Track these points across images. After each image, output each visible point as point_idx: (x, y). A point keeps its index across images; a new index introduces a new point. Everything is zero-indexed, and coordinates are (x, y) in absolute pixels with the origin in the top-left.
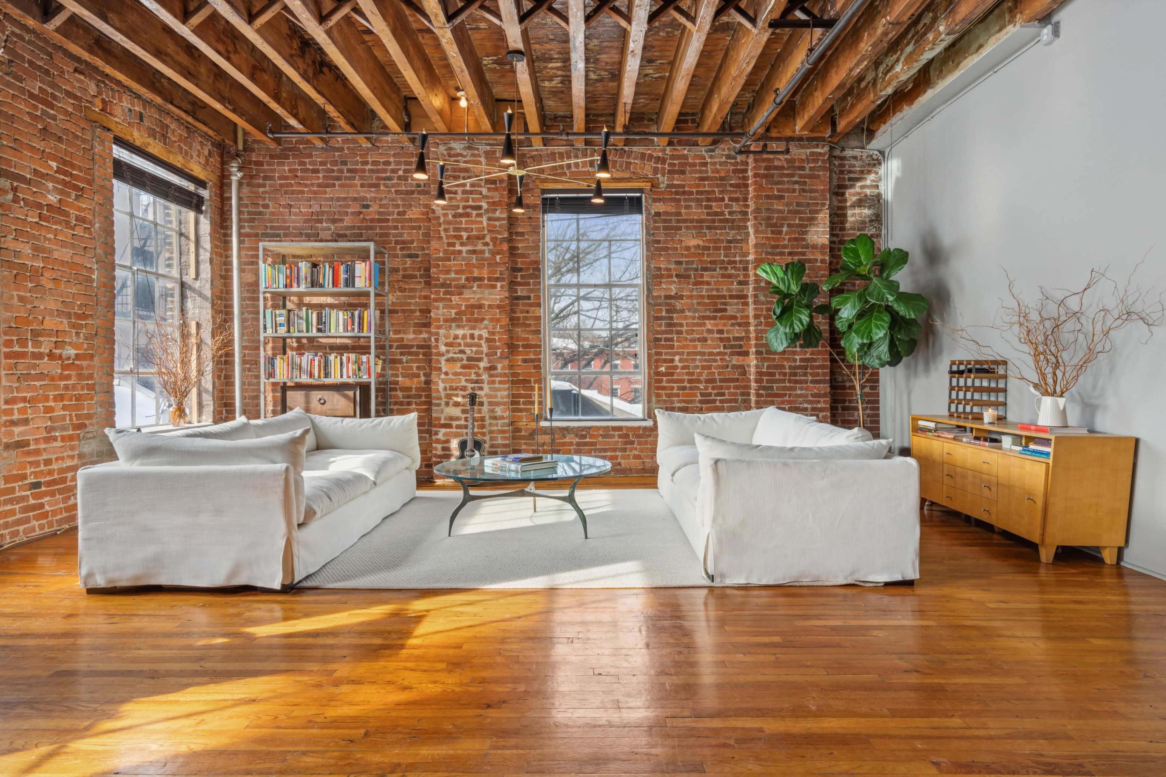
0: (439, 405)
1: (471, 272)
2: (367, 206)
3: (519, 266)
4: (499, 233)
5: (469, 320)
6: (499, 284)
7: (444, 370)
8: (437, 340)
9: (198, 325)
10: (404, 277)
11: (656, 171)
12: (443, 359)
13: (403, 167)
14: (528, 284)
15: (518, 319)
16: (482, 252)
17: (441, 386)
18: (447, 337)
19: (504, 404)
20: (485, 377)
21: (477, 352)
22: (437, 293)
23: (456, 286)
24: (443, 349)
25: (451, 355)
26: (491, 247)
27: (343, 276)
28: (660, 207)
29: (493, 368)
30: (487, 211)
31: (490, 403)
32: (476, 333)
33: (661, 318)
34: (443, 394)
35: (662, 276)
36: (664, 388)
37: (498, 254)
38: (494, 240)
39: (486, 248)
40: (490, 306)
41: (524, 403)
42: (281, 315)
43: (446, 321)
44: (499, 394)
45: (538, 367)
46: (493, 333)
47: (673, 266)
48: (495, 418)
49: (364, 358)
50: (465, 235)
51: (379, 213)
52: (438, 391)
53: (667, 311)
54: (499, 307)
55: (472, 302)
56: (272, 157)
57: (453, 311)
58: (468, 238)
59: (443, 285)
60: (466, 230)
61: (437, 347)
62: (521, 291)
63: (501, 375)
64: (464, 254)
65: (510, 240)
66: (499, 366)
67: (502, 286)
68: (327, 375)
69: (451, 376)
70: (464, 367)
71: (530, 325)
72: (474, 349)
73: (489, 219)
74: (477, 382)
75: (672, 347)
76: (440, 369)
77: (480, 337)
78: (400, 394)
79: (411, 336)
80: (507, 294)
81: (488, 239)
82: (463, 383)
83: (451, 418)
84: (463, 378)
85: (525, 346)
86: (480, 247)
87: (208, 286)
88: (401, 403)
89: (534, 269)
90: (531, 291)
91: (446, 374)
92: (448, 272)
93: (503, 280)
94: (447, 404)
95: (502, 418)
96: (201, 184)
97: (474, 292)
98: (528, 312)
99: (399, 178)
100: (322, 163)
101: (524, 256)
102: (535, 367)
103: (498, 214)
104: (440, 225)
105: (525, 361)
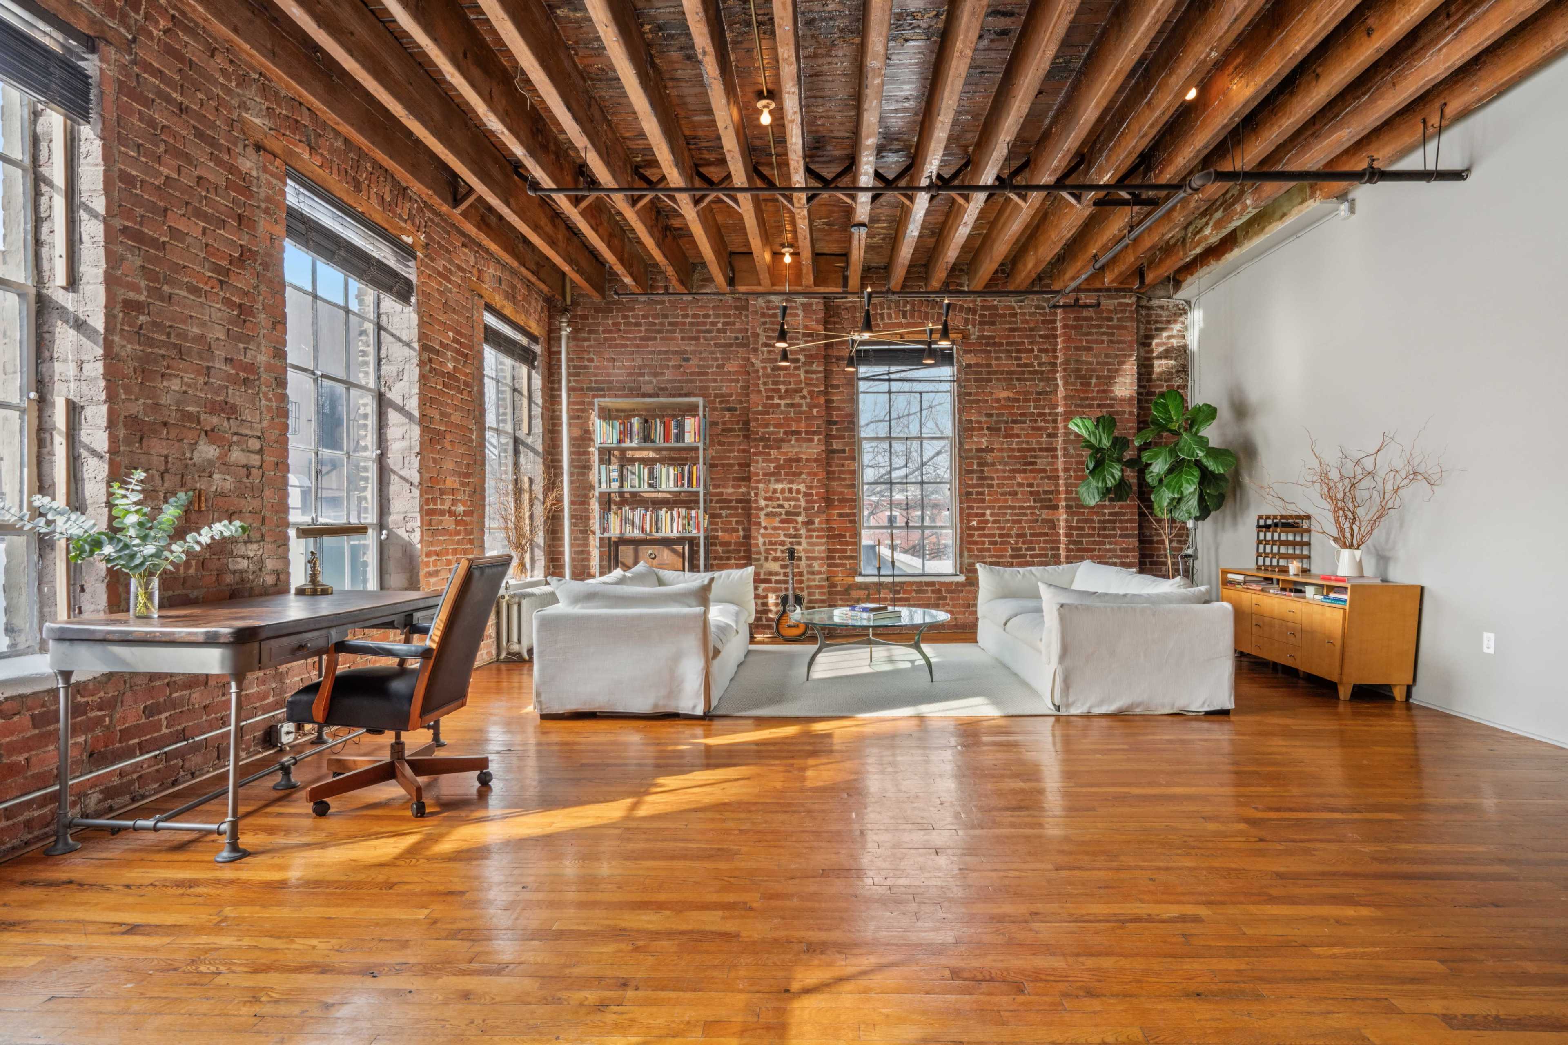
0: (758, 560)
1: (790, 426)
2: (687, 360)
3: (835, 419)
4: (816, 386)
5: (786, 474)
6: (816, 438)
7: (763, 524)
8: (756, 495)
9: (531, 481)
10: (723, 430)
11: (967, 321)
12: (762, 514)
13: (722, 320)
14: (843, 437)
15: (834, 472)
16: (800, 405)
17: (761, 540)
18: (766, 491)
19: (822, 559)
20: (803, 532)
21: (795, 507)
22: (757, 447)
23: (775, 440)
24: (762, 503)
25: (770, 509)
26: (808, 400)
27: (673, 431)
28: (971, 359)
29: (810, 522)
30: (804, 364)
31: (808, 558)
32: (795, 487)
33: (972, 472)
34: (762, 549)
35: (972, 429)
36: (976, 543)
37: (815, 407)
38: (811, 393)
39: (803, 401)
40: (807, 460)
41: (840, 558)
42: (614, 471)
43: (765, 475)
44: (817, 548)
45: (853, 522)
46: (811, 488)
47: (983, 419)
48: (813, 573)
49: (693, 513)
50: (783, 388)
51: (699, 366)
52: (757, 545)
53: (979, 464)
54: (816, 460)
55: (790, 455)
56: (597, 311)
57: (772, 465)
58: (787, 391)
59: (762, 439)
60: (784, 383)
61: (756, 501)
62: (836, 445)
63: (818, 530)
64: (782, 408)
65: (826, 393)
66: (817, 520)
67: (819, 440)
68: (658, 530)
69: (770, 531)
70: (782, 521)
71: (845, 479)
72: (792, 503)
73: (807, 372)
74: (795, 536)
75: (983, 501)
76: (759, 524)
77: (798, 491)
78: (719, 549)
79: (730, 490)
80: (823, 448)
81: (805, 392)
82: (782, 538)
83: (771, 573)
84: (782, 533)
85: (840, 501)
86: (797, 400)
87: (540, 441)
88: (721, 558)
89: (850, 422)
90: (846, 444)
91: (766, 528)
92: (767, 426)
93: (819, 433)
94: (766, 559)
95: (820, 573)
96: (534, 339)
97: (793, 446)
98: (843, 466)
99: (719, 331)
100: (645, 317)
101: (839, 409)
102: (851, 522)
103: (815, 367)
104: (759, 378)
105: (840, 515)
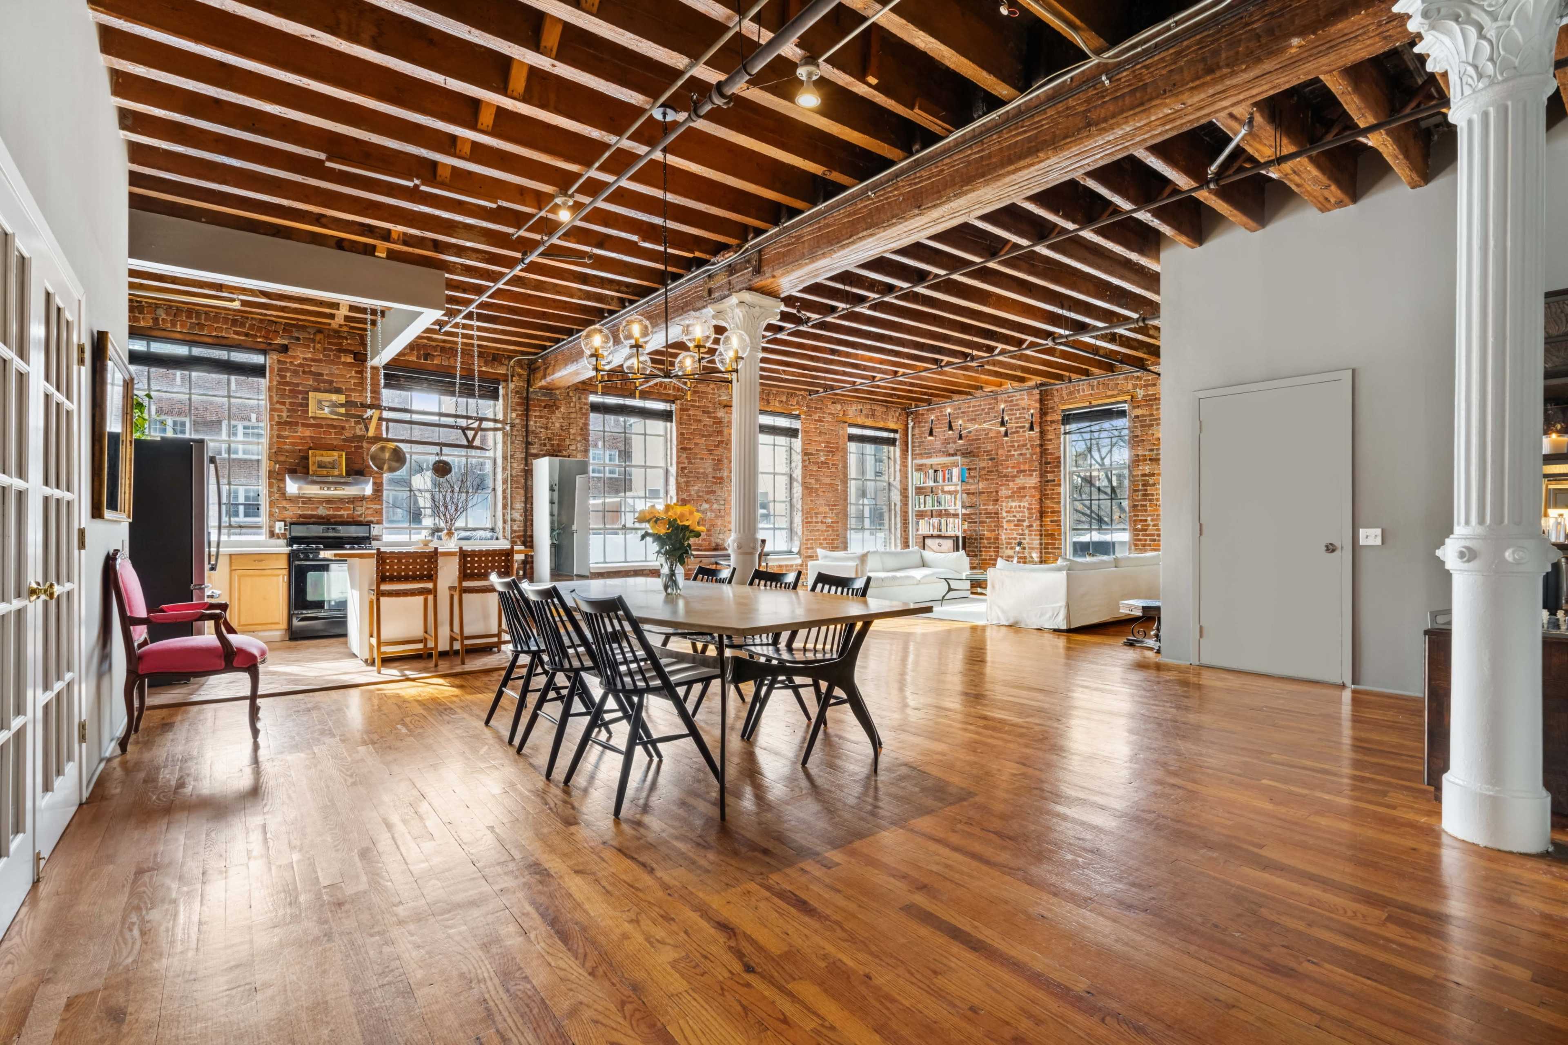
0: (1002, 548)
1: (1020, 467)
3: (1048, 460)
4: (1035, 442)
5: (1018, 497)
6: (1035, 473)
7: (1005, 527)
8: (1002, 509)
9: (895, 504)
10: (988, 472)
11: (1135, 386)
12: (1005, 521)
13: (987, 407)
14: (1053, 472)
15: (1046, 494)
16: (1026, 454)
17: (1003, 536)
18: (1007, 507)
19: (1036, 548)
20: (1026, 532)
21: (1022, 516)
22: (1002, 481)
23: (1012, 476)
24: (1004, 514)
25: (1009, 518)
26: (1031, 451)
27: (947, 476)
28: (1138, 412)
29: (1031, 526)
31: (1029, 548)
32: (1022, 504)
33: (1138, 491)
34: (1004, 541)
35: (1139, 461)
36: (1140, 540)
37: (1035, 454)
38: (1032, 446)
39: (1028, 451)
40: (1030, 487)
41: (1051, 548)
42: (922, 498)
43: (1007, 497)
44: (1034, 542)
45: (1059, 525)
46: (1031, 504)
47: (1147, 453)
48: (1031, 557)
49: (957, 521)
50: (1016, 444)
51: (976, 436)
52: (1002, 539)
53: (1143, 485)
54: (1034, 487)
55: (1020, 485)
57: (1010, 491)
58: (1018, 447)
59: (1005, 476)
60: (1017, 442)
61: (1002, 513)
62: (1050, 477)
63: (1035, 531)
64: (1016, 456)
65: (1041, 445)
66: (1034, 525)
67: (1037, 475)
68: (942, 530)
69: (1008, 531)
70: (1015, 525)
71: (1053, 498)
72: (1021, 514)
73: (1030, 434)
74: (1022, 534)
75: (1146, 511)
76: (1003, 527)
77: (1024, 507)
78: (985, 541)
80: (1040, 479)
81: (1029, 446)
82: (1015, 535)
83: (1009, 556)
84: (1015, 532)
85: (1052, 512)
86: (1024, 451)
88: (986, 546)
89: (1056, 462)
90: (1055, 476)
91: (1006, 529)
92: (1008, 468)
93: (1037, 470)
96: (895, 431)
97: (1021, 479)
98: (1052, 490)
101: (1051, 454)
105: (1051, 521)
